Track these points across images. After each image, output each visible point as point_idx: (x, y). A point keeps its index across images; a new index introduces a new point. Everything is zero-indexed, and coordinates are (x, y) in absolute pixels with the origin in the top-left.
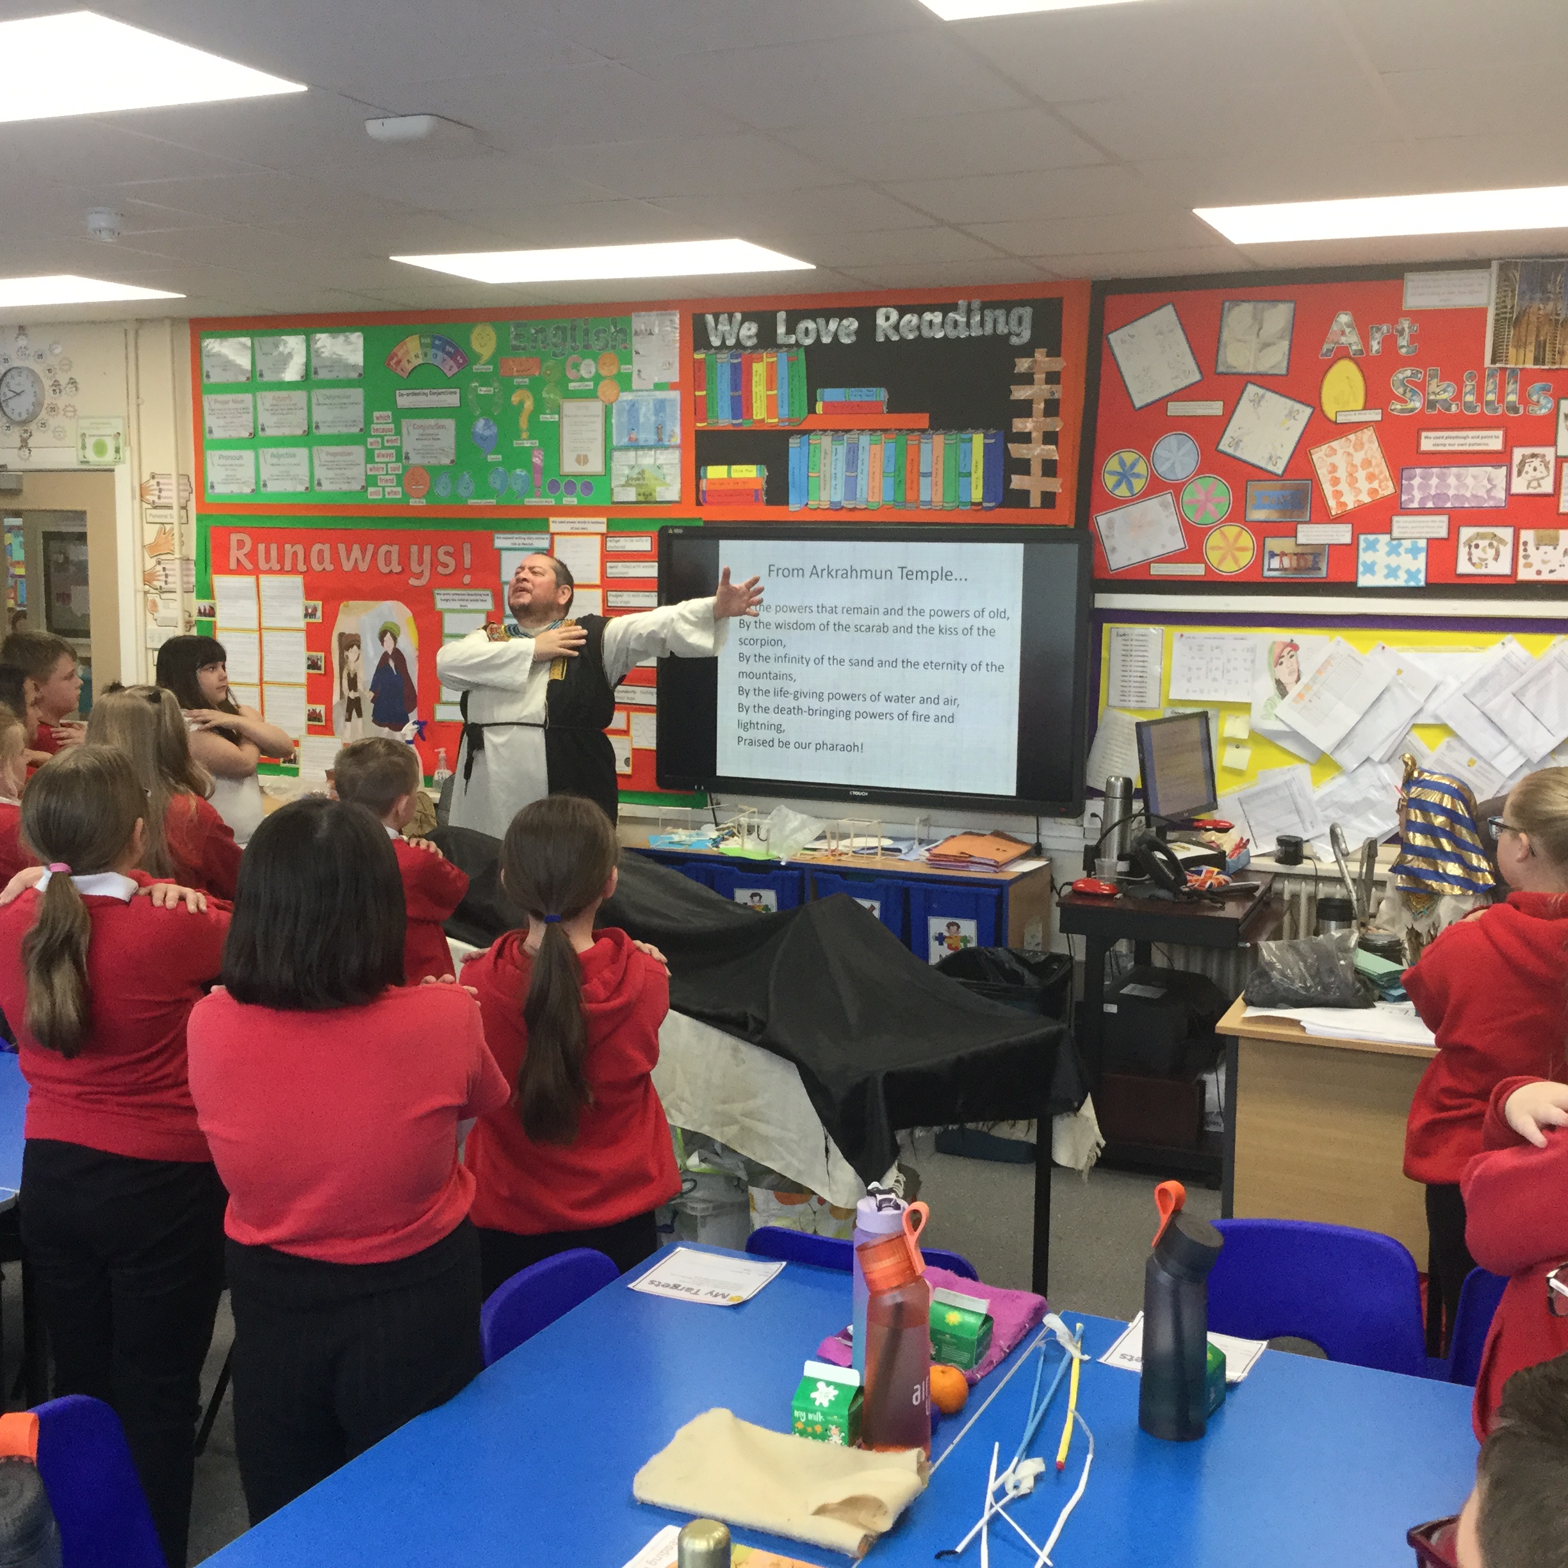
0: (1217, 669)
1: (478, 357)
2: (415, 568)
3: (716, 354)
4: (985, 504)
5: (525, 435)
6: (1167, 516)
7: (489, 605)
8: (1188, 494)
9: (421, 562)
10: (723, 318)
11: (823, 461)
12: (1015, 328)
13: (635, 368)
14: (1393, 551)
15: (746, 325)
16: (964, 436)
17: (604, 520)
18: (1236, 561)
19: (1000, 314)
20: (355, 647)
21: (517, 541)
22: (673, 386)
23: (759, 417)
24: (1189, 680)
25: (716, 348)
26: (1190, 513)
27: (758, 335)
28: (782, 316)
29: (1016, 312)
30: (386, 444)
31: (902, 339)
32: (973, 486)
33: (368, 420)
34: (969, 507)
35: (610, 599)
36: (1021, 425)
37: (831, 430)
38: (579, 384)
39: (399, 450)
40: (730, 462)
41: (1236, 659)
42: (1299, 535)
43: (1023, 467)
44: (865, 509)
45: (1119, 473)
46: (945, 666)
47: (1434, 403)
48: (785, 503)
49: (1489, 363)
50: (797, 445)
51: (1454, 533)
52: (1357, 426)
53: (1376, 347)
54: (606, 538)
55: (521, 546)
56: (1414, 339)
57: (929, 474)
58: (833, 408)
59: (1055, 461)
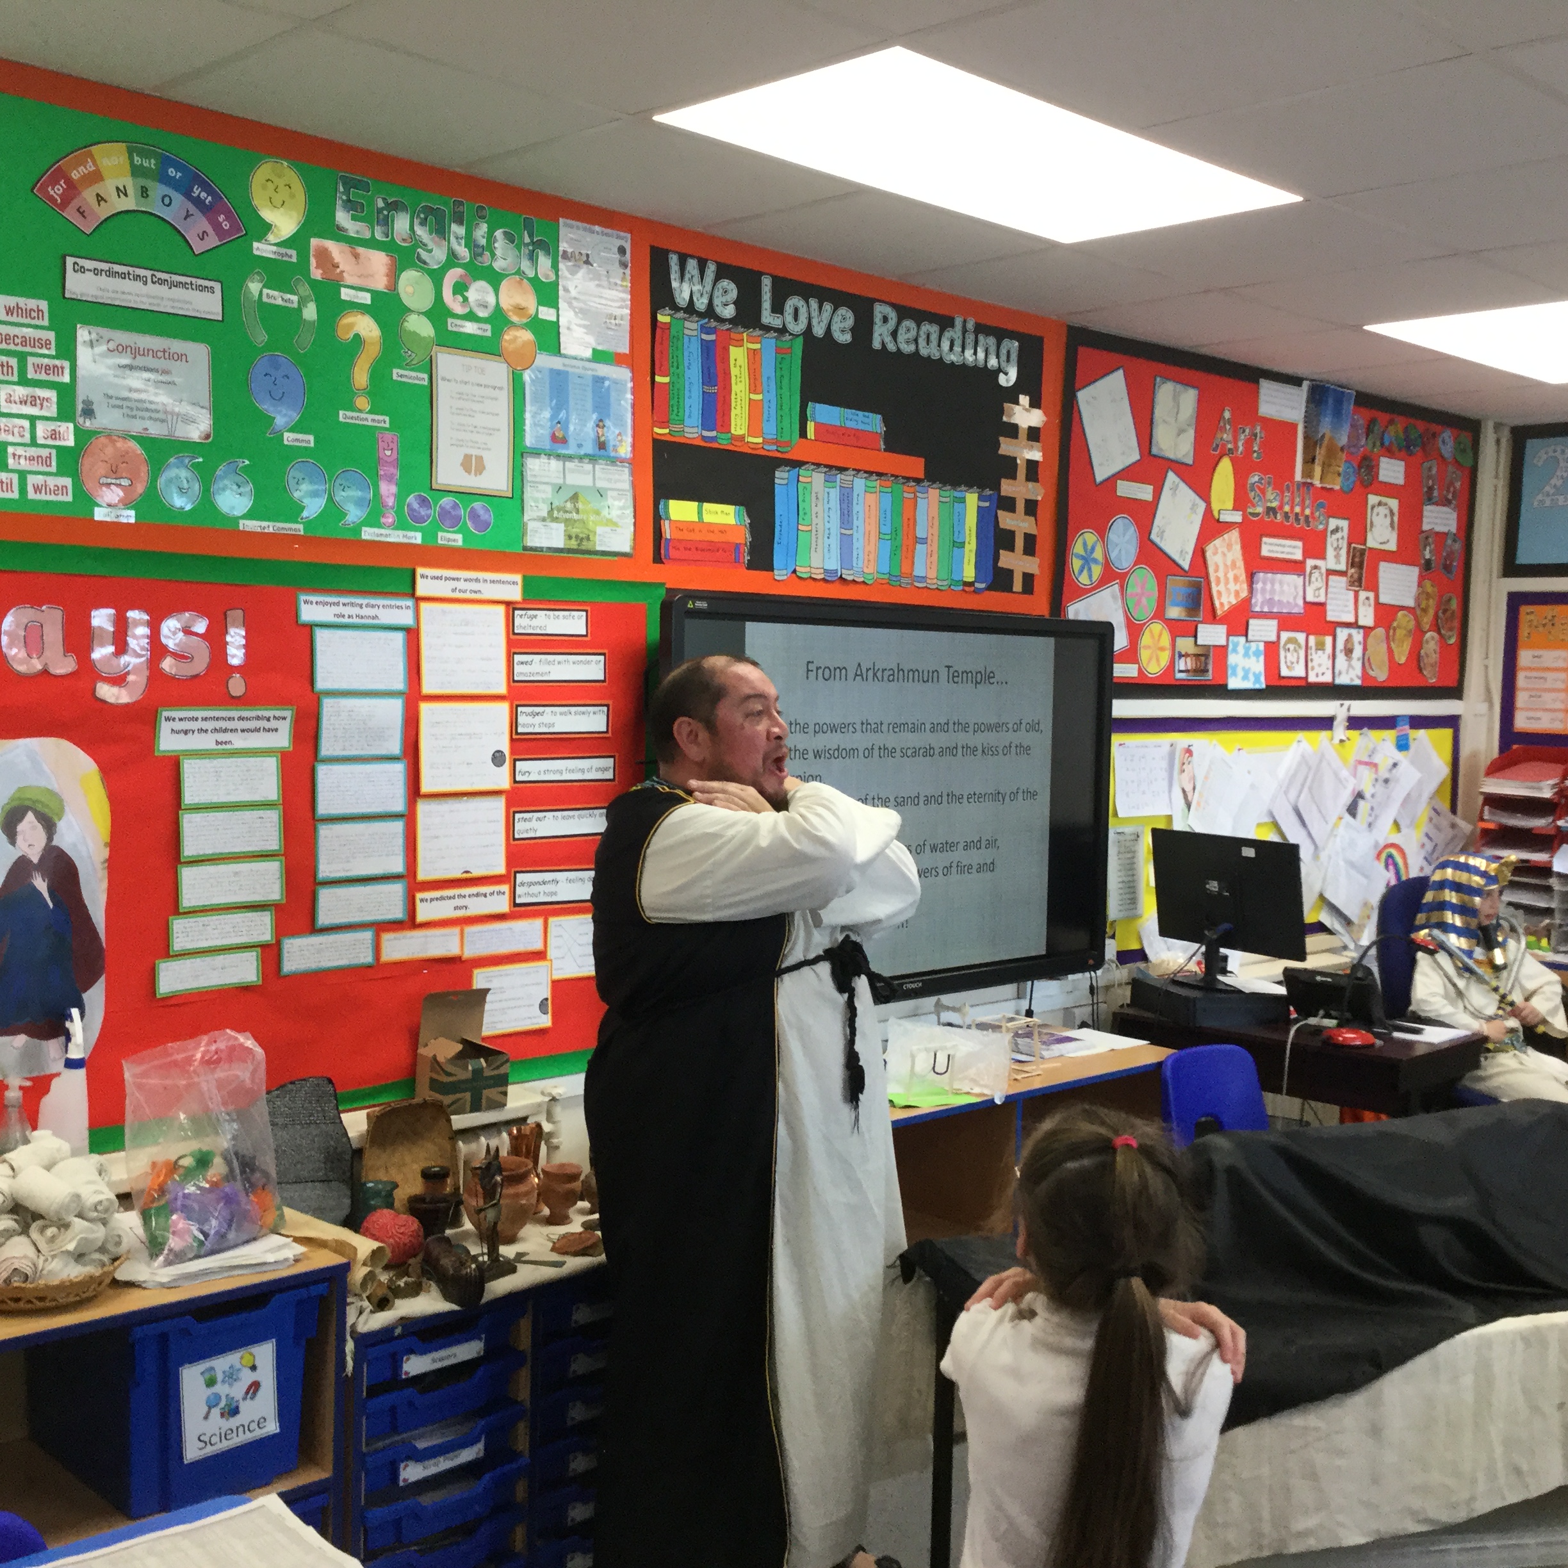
0: (1144, 781)
1: (267, 227)
2: (108, 661)
3: (685, 319)
4: (977, 585)
5: (362, 402)
6: (1116, 610)
7: (282, 739)
8: (1130, 585)
10: (692, 265)
11: (814, 510)
12: (1004, 366)
13: (564, 315)
14: (1246, 655)
15: (723, 283)
16: (957, 494)
18: (1158, 661)
19: (991, 341)
21: (347, 611)
22: (619, 359)
23: (738, 432)
25: (684, 310)
26: (1131, 603)
27: (737, 303)
28: (766, 283)
29: (1005, 345)
30: (31, 375)
32: (966, 560)
34: (961, 588)
35: (521, 719)
36: (1007, 488)
37: (824, 466)
38: (468, 324)
39: (66, 393)
40: (700, 495)
41: (1155, 768)
42: (1199, 635)
43: (1005, 540)
44: (864, 582)
45: (1082, 558)
46: (987, 797)
47: (1270, 510)
48: (770, 568)
49: (1298, 477)
50: (785, 482)
51: (1279, 637)
52: (1229, 526)
53: (1241, 449)
54: (514, 609)
55: (356, 621)
56: (1261, 446)
57: (924, 541)
58: (826, 433)
59: (1035, 536)
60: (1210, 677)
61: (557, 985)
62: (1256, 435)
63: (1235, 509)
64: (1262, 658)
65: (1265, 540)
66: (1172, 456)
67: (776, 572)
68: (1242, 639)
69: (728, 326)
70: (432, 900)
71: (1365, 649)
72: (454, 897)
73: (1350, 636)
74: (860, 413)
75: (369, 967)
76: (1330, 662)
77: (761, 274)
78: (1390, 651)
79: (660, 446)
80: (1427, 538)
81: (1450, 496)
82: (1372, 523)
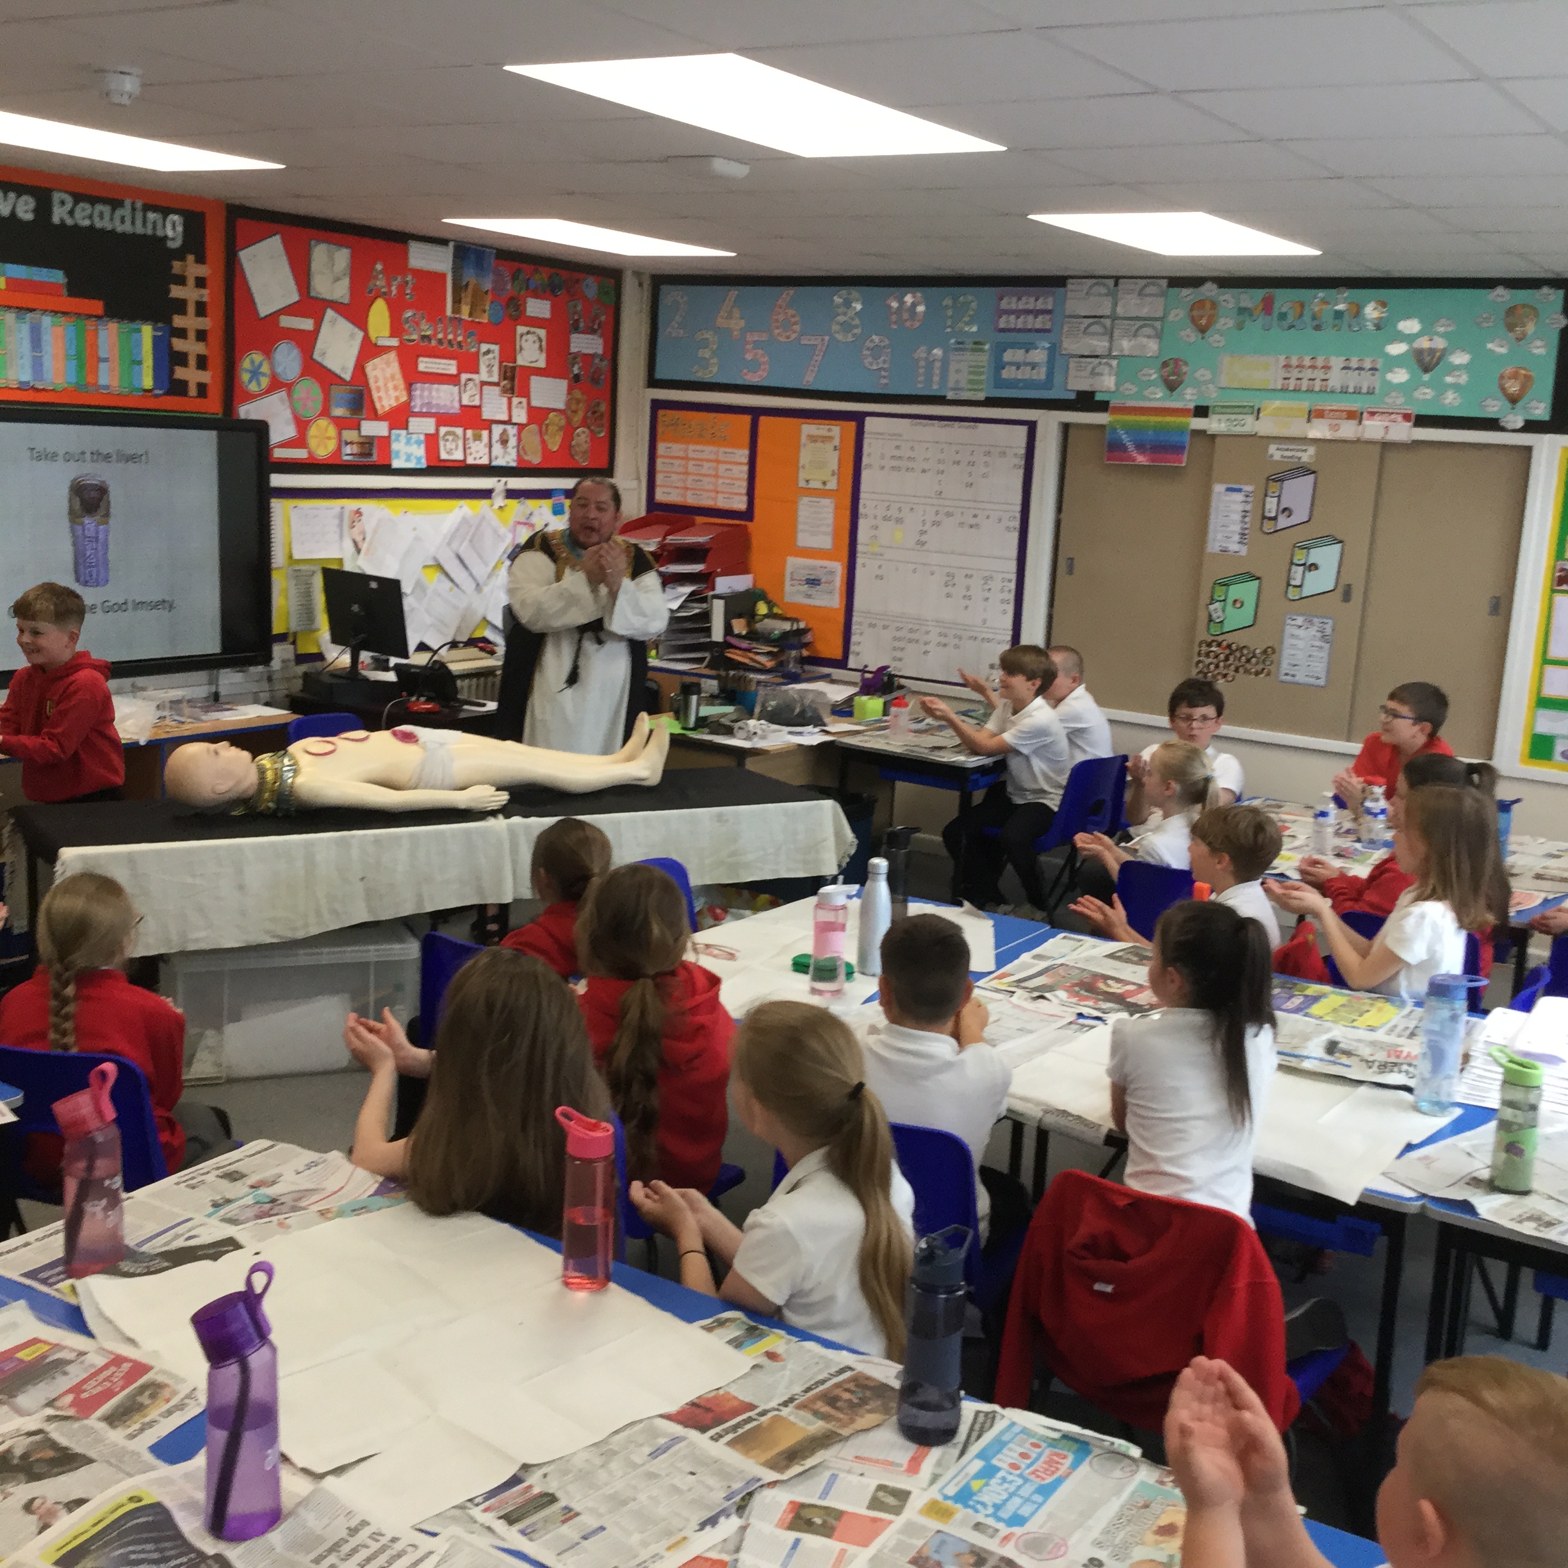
0: (318, 533)
4: (154, 391)
6: (286, 408)
8: (299, 391)
11: (8, 339)
12: (170, 233)
14: (408, 442)
16: (133, 326)
19: (158, 217)
24: (302, 543)
26: (298, 407)
29: (170, 219)
31: (77, 226)
32: (145, 374)
34: (142, 393)
36: (178, 321)
37: (15, 308)
41: (329, 524)
42: (362, 429)
43: (181, 359)
44: (53, 390)
45: (251, 372)
47: (424, 337)
49: (449, 312)
51: (437, 430)
52: (387, 349)
53: (394, 292)
56: (413, 289)
57: (106, 360)
58: (15, 284)
59: (206, 356)
60: (375, 458)
62: (407, 282)
63: (392, 335)
64: (423, 447)
65: (421, 359)
66: (328, 297)
68: (403, 432)
71: (519, 440)
73: (505, 431)
74: (45, 270)
76: (487, 450)
78: (543, 442)
80: (575, 358)
81: (596, 327)
82: (521, 349)
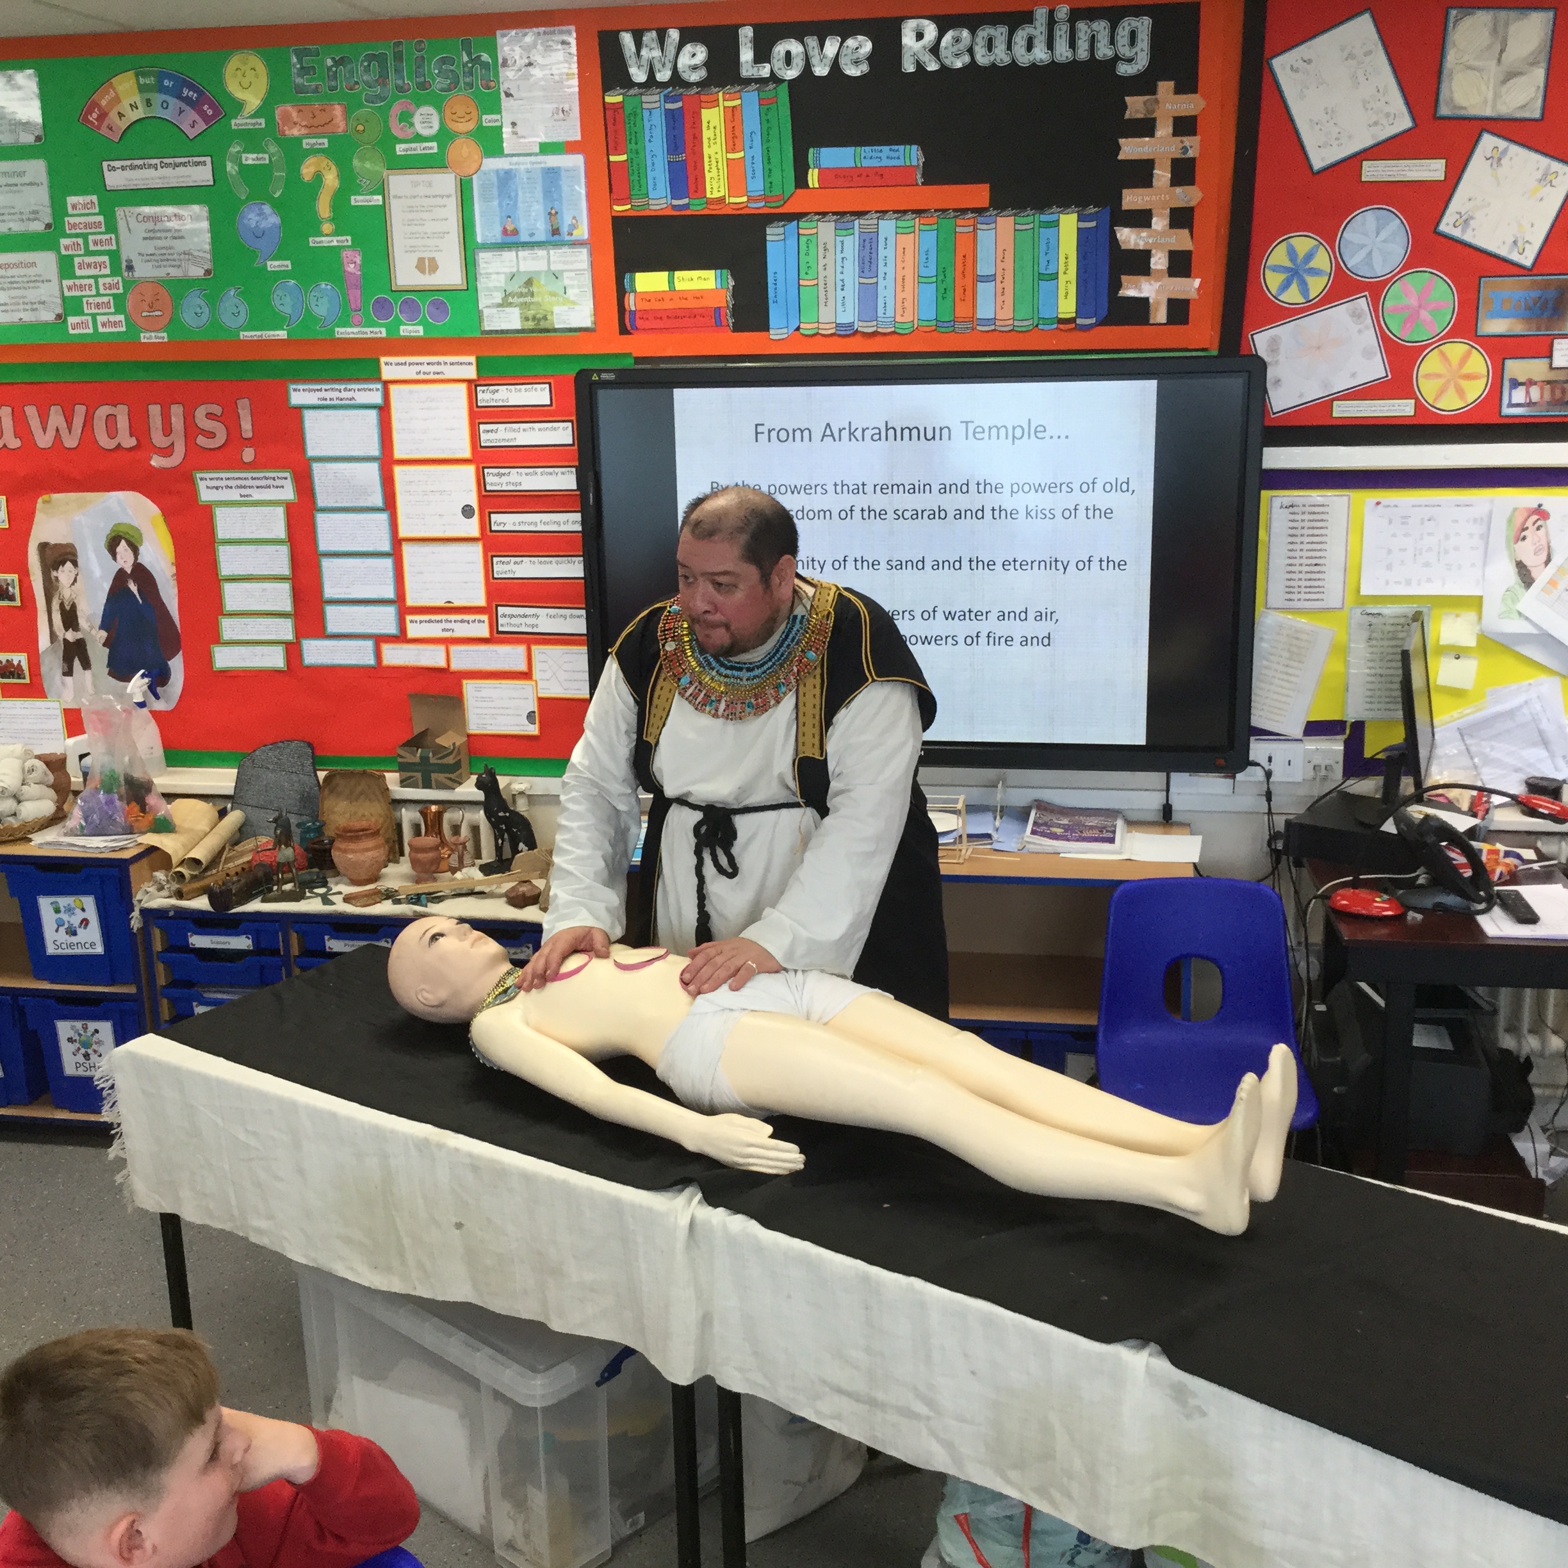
0: (1430, 549)
1: (240, 105)
2: (158, 439)
3: (641, 94)
4: (1079, 321)
5: (327, 228)
6: (1360, 331)
7: (288, 493)
8: (1394, 297)
9: (167, 430)
10: (650, 37)
11: (822, 262)
12: (1125, 51)
13: (507, 118)
15: (688, 48)
16: (1044, 218)
17: (472, 359)
18: (1461, 393)
19: (1101, 27)
20: (69, 565)
21: (328, 395)
22: (570, 148)
23: (716, 195)
24: (1389, 567)
25: (640, 85)
26: (1395, 325)
27: (707, 64)
28: (746, 34)
29: (1126, 26)
30: (92, 248)
31: (944, 68)
32: (1061, 293)
33: (59, 209)
34: (1055, 326)
35: (489, 479)
36: (1132, 199)
37: (834, 213)
38: (413, 145)
39: (114, 256)
40: (671, 264)
41: (1457, 534)
42: (1556, 354)
43: (1139, 263)
44: (894, 333)
45: (1286, 269)
46: (1036, 565)
48: (765, 327)
50: (782, 237)
54: (476, 386)
55: (335, 402)
57: (991, 278)
58: (833, 178)
59: (1189, 253)
61: (541, 700)
67: (772, 332)
69: (695, 90)
70: (421, 622)
72: (441, 621)
74: (886, 149)
75: (373, 668)
77: (737, 27)
79: (620, 224)
